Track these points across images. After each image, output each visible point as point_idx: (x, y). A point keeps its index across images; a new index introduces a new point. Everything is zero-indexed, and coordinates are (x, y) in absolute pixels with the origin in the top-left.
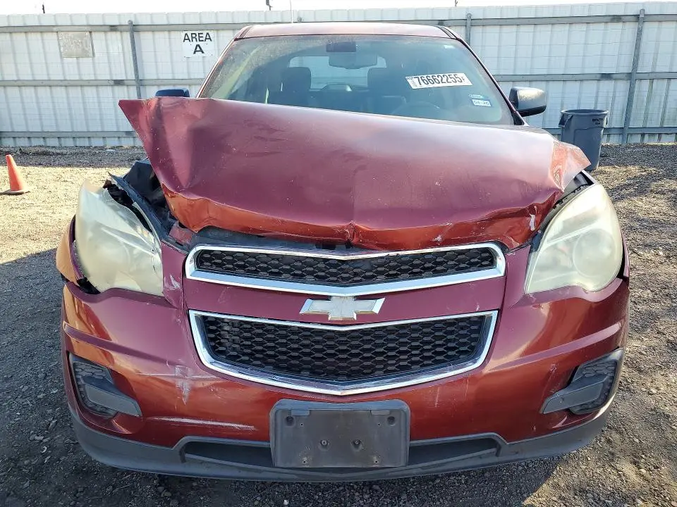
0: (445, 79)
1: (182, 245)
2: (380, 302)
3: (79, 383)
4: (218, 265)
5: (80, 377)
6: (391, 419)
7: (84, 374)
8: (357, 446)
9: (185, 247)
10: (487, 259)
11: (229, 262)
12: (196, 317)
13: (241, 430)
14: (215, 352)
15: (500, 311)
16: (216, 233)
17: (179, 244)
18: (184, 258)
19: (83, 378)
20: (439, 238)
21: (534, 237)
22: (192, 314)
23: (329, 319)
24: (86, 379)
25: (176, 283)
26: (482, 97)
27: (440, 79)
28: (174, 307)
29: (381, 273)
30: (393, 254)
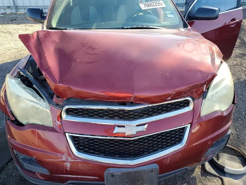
0: (155, 5)
1: (59, 105)
2: (146, 126)
3: (20, 161)
4: (76, 113)
5: (20, 159)
6: (152, 171)
7: (22, 157)
8: (139, 181)
9: (60, 106)
10: (187, 103)
11: (80, 112)
12: (69, 136)
13: (93, 179)
14: (78, 149)
15: (191, 124)
16: (73, 100)
17: (57, 105)
18: (60, 111)
19: (21, 159)
20: (169, 98)
21: (204, 93)
22: (67, 134)
23: (126, 135)
24: (23, 159)
25: (58, 122)
26: (170, 13)
27: (153, 4)
28: (59, 133)
29: (146, 114)
30: (150, 105)
